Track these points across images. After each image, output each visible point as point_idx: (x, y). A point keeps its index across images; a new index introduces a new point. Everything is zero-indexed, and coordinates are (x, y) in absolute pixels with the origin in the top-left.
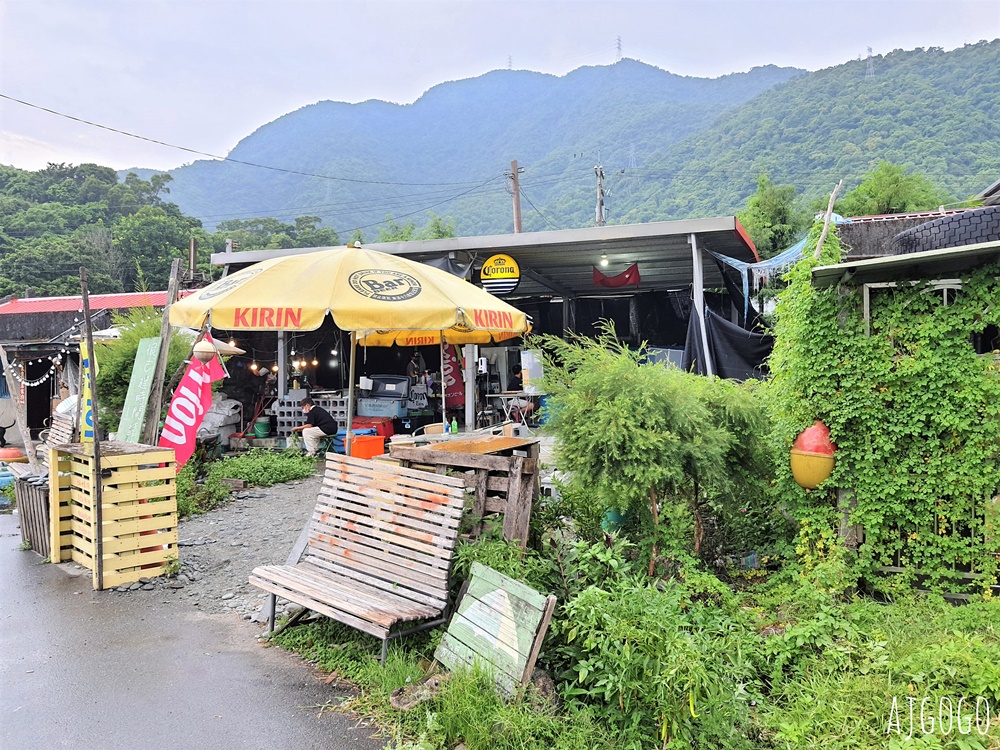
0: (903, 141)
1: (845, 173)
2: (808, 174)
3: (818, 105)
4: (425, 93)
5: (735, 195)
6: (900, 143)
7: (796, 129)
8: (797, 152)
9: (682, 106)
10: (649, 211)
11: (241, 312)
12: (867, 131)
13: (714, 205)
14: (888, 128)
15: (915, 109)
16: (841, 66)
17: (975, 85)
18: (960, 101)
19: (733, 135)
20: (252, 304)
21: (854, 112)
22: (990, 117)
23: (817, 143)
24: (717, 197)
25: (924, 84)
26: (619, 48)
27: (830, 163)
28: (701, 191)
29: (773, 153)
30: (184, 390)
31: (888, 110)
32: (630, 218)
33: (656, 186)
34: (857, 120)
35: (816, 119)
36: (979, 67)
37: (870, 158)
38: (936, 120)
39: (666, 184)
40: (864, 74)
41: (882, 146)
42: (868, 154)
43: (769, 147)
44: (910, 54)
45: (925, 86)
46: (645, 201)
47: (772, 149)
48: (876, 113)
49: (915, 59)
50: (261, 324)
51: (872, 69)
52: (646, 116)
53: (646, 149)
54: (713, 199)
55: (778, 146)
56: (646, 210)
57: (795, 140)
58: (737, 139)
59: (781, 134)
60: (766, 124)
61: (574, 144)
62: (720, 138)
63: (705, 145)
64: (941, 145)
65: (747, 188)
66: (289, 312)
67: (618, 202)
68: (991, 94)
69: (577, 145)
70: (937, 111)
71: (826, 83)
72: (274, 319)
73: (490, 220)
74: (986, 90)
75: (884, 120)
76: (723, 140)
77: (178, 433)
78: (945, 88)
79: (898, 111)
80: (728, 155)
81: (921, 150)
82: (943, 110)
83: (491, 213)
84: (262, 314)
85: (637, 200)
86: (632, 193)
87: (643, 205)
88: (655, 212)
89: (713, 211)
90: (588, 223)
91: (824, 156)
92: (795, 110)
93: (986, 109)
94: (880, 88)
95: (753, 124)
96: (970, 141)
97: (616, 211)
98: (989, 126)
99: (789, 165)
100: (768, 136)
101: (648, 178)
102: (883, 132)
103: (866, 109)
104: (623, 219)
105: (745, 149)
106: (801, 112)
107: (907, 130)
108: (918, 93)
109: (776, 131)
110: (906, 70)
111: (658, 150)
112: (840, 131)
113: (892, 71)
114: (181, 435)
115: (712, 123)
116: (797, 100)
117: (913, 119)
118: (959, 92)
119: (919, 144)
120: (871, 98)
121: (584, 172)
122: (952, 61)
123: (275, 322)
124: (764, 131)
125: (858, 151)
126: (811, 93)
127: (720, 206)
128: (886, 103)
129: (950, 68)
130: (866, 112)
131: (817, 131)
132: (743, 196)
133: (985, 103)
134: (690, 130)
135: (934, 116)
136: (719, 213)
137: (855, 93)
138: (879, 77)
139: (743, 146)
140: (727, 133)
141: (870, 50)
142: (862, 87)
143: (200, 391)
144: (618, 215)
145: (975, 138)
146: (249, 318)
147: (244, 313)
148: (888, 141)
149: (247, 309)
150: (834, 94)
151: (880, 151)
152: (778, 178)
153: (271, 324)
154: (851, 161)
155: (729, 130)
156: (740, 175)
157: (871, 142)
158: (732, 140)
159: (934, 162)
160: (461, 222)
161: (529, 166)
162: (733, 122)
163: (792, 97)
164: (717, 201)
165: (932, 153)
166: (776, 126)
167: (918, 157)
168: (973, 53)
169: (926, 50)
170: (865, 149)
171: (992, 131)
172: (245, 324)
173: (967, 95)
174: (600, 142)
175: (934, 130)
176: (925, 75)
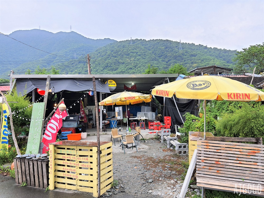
0: (139, 60)
1: (127, 66)
2: (119, 65)
3: (120, 49)
4: (13, 32)
5: (102, 69)
6: (138, 60)
7: (116, 54)
8: (116, 60)
9: (87, 45)
10: (80, 71)
11: (230, 95)
12: (131, 57)
13: (97, 71)
14: (136, 56)
15: (141, 53)
16: (125, 41)
17: (152, 49)
18: (150, 52)
19: (101, 54)
20: (233, 92)
21: (128, 52)
22: (156, 56)
23: (120, 58)
24: (98, 69)
25: (142, 47)
26: (71, 28)
27: (123, 63)
28: (94, 67)
29: (110, 59)
30: (52, 121)
31: (135, 52)
32: (75, 72)
33: (82, 65)
34: (129, 54)
35: (120, 52)
36: (153, 45)
37: (132, 63)
38: (145, 56)
39: (84, 64)
40: (130, 43)
41: (134, 60)
42: (131, 62)
43: (109, 58)
44: (139, 40)
45: (142, 48)
46: (79, 68)
47: (110, 58)
48: (133, 53)
49: (140, 41)
50: (237, 98)
51: (132, 42)
52: (78, 47)
53: (79, 55)
54: (97, 69)
55: (111, 58)
56: (79, 70)
57: (115, 57)
58: (102, 55)
59: (112, 55)
60: (109, 52)
61: (59, 51)
62: (98, 54)
63: (94, 56)
64: (146, 61)
65: (105, 67)
66: (246, 95)
67: (72, 68)
68: (155, 51)
69: (59, 52)
70: (145, 54)
71: (122, 44)
72: (241, 97)
73: (34, 70)
74: (155, 50)
75: (135, 54)
76: (98, 55)
77: (49, 136)
78: (146, 49)
79: (137, 53)
80: (100, 59)
81: (142, 62)
82: (146, 53)
83: (34, 68)
84: (237, 95)
85: (77, 68)
86: (75, 66)
87: (79, 69)
88: (82, 71)
89: (96, 72)
90: (63, 73)
91: (122, 61)
92: (115, 50)
93: (155, 54)
94: (134, 47)
95: (106, 52)
96: (152, 61)
97: (71, 70)
98: (156, 58)
99: (114, 63)
100: (109, 55)
101: (80, 62)
102: (134, 57)
103: (131, 51)
104: (73, 72)
105: (104, 58)
106: (117, 50)
107: (139, 57)
108: (141, 49)
109: (111, 54)
110: (139, 44)
111: (82, 56)
112: (125, 56)
113: (136, 43)
114: (50, 137)
115: (95, 50)
116: (116, 47)
117: (140, 55)
118: (149, 50)
119: (142, 61)
120: (132, 49)
121: (61, 59)
122: (148, 43)
123: (242, 98)
124: (108, 54)
125: (129, 61)
126: (119, 46)
127: (98, 71)
128: (135, 51)
129: (148, 44)
130: (131, 52)
131: (120, 55)
132: (104, 69)
133: (154, 53)
134: (90, 52)
135: (145, 55)
136: (98, 73)
137: (128, 48)
138: (133, 44)
139: (103, 57)
140: (99, 53)
141: (131, 38)
142: (130, 46)
143: (58, 121)
144: (72, 71)
145: (153, 60)
146: (232, 96)
147: (231, 95)
148: (135, 59)
149: (231, 94)
150: (124, 47)
151: (134, 61)
152: (112, 66)
153: (240, 98)
154: (128, 63)
155: (100, 53)
156: (103, 64)
157: (132, 59)
158: (101, 55)
159: (145, 65)
160: (24, 70)
161: (46, 56)
162: (101, 51)
163: (114, 47)
164: (97, 70)
165: (145, 63)
166: (111, 53)
167: (142, 64)
168: (152, 42)
169: (142, 40)
170: (131, 61)
171: (156, 59)
172: (232, 98)
173: (151, 51)
174: (66, 52)
175: (145, 58)
176: (143, 45)
